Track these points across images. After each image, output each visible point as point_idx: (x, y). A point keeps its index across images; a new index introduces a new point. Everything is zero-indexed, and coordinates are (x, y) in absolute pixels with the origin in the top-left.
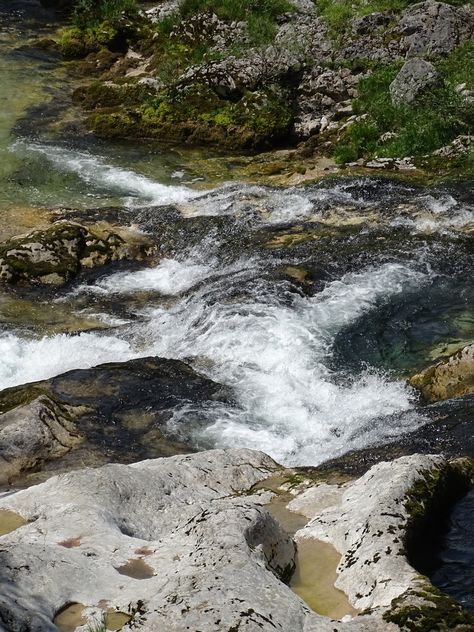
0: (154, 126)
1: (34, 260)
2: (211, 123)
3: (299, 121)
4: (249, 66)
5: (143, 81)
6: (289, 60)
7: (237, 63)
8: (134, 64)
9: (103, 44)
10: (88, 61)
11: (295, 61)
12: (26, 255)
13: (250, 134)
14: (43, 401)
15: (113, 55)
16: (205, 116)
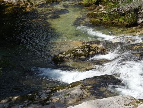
0: (105, 22)
1: (79, 53)
2: (118, 21)
3: (138, 20)
4: (127, 8)
5: (103, 11)
6: (136, 6)
7: (124, 7)
8: (101, 8)
9: (94, 3)
10: (90, 7)
11: (137, 7)
12: (77, 52)
13: (127, 23)
14: (81, 85)
15: (96, 6)
16: (117, 19)
